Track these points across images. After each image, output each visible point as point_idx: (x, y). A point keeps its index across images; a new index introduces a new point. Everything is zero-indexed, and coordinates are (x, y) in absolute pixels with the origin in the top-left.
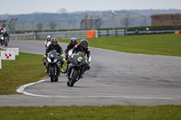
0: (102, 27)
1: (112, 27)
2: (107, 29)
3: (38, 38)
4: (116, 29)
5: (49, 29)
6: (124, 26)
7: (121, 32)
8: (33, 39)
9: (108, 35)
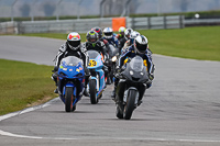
0: (139, 11)
1: (158, 12)
2: (149, 16)
3: (22, 32)
4: (165, 15)
5: (42, 14)
6: (179, 10)
7: (174, 21)
8: (13, 33)
9: (150, 26)
